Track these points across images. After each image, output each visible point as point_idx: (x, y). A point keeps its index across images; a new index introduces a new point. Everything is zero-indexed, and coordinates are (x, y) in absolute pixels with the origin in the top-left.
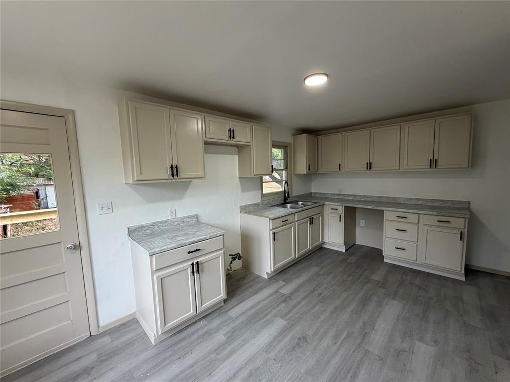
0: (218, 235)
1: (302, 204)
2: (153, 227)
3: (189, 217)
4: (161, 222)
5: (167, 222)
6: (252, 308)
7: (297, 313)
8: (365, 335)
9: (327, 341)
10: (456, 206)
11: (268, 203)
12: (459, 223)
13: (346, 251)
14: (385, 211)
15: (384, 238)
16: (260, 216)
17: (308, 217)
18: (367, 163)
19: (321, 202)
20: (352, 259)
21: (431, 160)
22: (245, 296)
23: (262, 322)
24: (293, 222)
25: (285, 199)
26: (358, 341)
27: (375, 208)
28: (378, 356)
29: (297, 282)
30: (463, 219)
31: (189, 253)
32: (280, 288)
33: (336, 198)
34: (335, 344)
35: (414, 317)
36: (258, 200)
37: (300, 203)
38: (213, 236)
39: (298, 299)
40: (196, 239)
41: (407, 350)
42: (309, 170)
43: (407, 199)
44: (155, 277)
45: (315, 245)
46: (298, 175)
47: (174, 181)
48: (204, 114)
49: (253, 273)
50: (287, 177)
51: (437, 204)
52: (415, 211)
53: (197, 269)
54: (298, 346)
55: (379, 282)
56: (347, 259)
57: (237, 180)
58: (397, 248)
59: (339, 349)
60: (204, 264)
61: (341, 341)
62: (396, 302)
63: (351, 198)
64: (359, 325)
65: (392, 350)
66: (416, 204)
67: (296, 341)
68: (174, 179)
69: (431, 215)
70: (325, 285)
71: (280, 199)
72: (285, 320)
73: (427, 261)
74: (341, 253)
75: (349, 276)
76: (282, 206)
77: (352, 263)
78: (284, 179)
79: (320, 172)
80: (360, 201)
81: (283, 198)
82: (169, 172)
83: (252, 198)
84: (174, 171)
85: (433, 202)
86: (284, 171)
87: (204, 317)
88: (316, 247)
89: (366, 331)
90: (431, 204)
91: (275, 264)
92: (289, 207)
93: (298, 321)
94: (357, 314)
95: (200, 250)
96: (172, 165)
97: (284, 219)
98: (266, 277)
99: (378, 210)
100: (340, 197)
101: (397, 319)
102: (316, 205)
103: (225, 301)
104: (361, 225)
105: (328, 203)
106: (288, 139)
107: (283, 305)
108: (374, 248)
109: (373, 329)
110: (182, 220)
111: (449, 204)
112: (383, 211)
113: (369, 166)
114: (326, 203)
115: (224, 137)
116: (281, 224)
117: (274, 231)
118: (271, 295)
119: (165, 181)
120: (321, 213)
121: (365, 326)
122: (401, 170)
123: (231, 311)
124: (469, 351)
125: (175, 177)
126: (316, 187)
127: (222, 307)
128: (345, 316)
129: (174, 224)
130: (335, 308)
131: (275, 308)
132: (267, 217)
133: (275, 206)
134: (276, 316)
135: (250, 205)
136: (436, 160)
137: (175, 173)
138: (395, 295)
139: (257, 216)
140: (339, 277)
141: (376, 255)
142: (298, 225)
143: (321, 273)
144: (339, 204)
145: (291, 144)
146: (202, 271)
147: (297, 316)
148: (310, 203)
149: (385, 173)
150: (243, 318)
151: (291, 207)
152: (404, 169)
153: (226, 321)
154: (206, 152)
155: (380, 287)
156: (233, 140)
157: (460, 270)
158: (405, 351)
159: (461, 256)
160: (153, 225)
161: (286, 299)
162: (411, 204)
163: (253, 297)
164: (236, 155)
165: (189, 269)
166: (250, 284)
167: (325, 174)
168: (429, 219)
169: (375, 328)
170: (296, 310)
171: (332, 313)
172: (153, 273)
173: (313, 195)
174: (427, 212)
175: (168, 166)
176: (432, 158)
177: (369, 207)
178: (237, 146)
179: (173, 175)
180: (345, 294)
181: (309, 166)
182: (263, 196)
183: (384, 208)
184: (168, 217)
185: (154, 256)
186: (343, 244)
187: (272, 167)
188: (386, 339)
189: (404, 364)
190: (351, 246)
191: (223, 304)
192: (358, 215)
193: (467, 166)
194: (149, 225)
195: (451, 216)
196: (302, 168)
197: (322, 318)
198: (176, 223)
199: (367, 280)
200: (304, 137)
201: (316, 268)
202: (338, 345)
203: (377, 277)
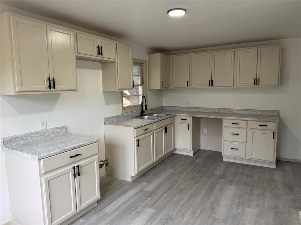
0: (94, 141)
1: (157, 116)
2: (26, 138)
3: (59, 128)
4: (34, 133)
5: (39, 133)
6: (123, 204)
7: (162, 203)
8: (213, 210)
9: (187, 217)
10: (271, 114)
11: (128, 115)
12: (272, 126)
13: (193, 155)
14: (223, 120)
15: (223, 141)
16: (124, 126)
17: (162, 127)
18: (210, 80)
19: (173, 114)
20: (199, 161)
21: (255, 79)
22: (114, 197)
23: (134, 213)
24: (152, 131)
25: (143, 112)
26: (209, 213)
27: (216, 117)
28: (223, 220)
29: (157, 181)
30: (275, 123)
31: (71, 157)
32: (145, 187)
33: (184, 110)
34: (193, 217)
35: (244, 194)
36: (120, 113)
37: (155, 115)
38: (90, 142)
39: (161, 193)
40: (76, 145)
41: (241, 213)
42: (163, 86)
43: (239, 110)
44: (43, 179)
45: (169, 150)
46: (152, 91)
47: (50, 92)
48: (76, 31)
49: (117, 179)
50: (143, 92)
51: (259, 113)
52: (245, 119)
53: (77, 171)
54: (166, 223)
55: (220, 175)
56: (195, 161)
57: (101, 93)
58: (232, 149)
59: (196, 220)
60: (83, 168)
61: (197, 215)
62: (232, 187)
63: (196, 110)
64: (208, 204)
65: (231, 215)
66: (245, 114)
67: (164, 220)
68: (50, 91)
69: (255, 121)
70: (180, 181)
71: (137, 112)
72: (153, 209)
73: (253, 157)
74: (190, 157)
75: (198, 172)
76: (140, 117)
77: (199, 164)
78: (140, 94)
79: (171, 87)
80: (204, 113)
81: (140, 111)
82: (47, 84)
83: (114, 110)
84: (52, 83)
85: (256, 112)
86: (140, 87)
87: (81, 217)
88: (169, 153)
89: (214, 207)
90: (255, 113)
91: (138, 168)
92: (146, 118)
93: (163, 208)
94: (206, 197)
95: (80, 154)
96: (49, 78)
97: (145, 128)
98: (130, 180)
99: (219, 119)
100: (188, 110)
101: (234, 197)
102: (169, 116)
103: (98, 202)
104: (205, 133)
105: (178, 114)
106: (143, 57)
107: (149, 199)
108: (215, 151)
109: (218, 205)
110: (53, 131)
111: (266, 113)
112: (222, 120)
113: (211, 83)
114: (177, 114)
115: (93, 53)
116: (143, 132)
117: (138, 138)
118: (138, 193)
119: (42, 93)
120: (173, 124)
121: (212, 204)
122: (235, 87)
123: (105, 209)
124: (276, 208)
125: (52, 89)
126: (168, 101)
127: (96, 207)
128: (198, 200)
129: (45, 135)
130: (190, 196)
131: (143, 202)
132: (131, 126)
133: (134, 118)
134: (145, 207)
135: (113, 117)
136: (258, 79)
137: (52, 85)
138: (231, 182)
139: (122, 126)
140: (191, 174)
141: (217, 156)
142: (156, 133)
143: (176, 173)
144: (188, 115)
145: (146, 61)
146: (81, 175)
147: (162, 205)
148: (163, 115)
149: (224, 89)
150: (117, 213)
151: (148, 119)
152: (237, 86)
153: (103, 216)
154: (78, 66)
155: (221, 178)
156: (101, 56)
157: (273, 161)
158: (240, 214)
159: (273, 152)
160: (26, 136)
161: (151, 194)
162: (242, 114)
163: (122, 196)
164: (100, 70)
165: (71, 172)
166: (117, 187)
167: (175, 90)
168: (254, 124)
169: (219, 204)
170: (160, 201)
171: (189, 199)
172: (41, 175)
173: (164, 108)
174: (252, 119)
175: (46, 78)
176: (256, 78)
177: (212, 117)
178: (101, 62)
179: (50, 87)
180: (196, 186)
181: (163, 82)
182: (124, 108)
183: (223, 117)
184: (39, 128)
185: (42, 160)
186: (191, 149)
187: (134, 82)
188: (227, 210)
189: (239, 221)
190: (197, 151)
191: (96, 205)
192: (202, 125)
193: (277, 84)
194: (23, 136)
195: (268, 121)
196: (156, 84)
197: (182, 203)
198: (47, 134)
199: (211, 175)
200: (158, 55)
201: (172, 169)
202: (195, 218)
203: (219, 172)
